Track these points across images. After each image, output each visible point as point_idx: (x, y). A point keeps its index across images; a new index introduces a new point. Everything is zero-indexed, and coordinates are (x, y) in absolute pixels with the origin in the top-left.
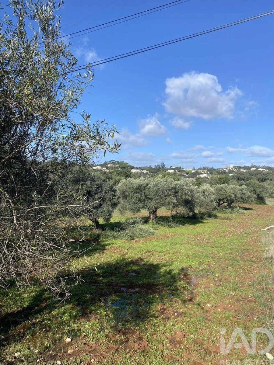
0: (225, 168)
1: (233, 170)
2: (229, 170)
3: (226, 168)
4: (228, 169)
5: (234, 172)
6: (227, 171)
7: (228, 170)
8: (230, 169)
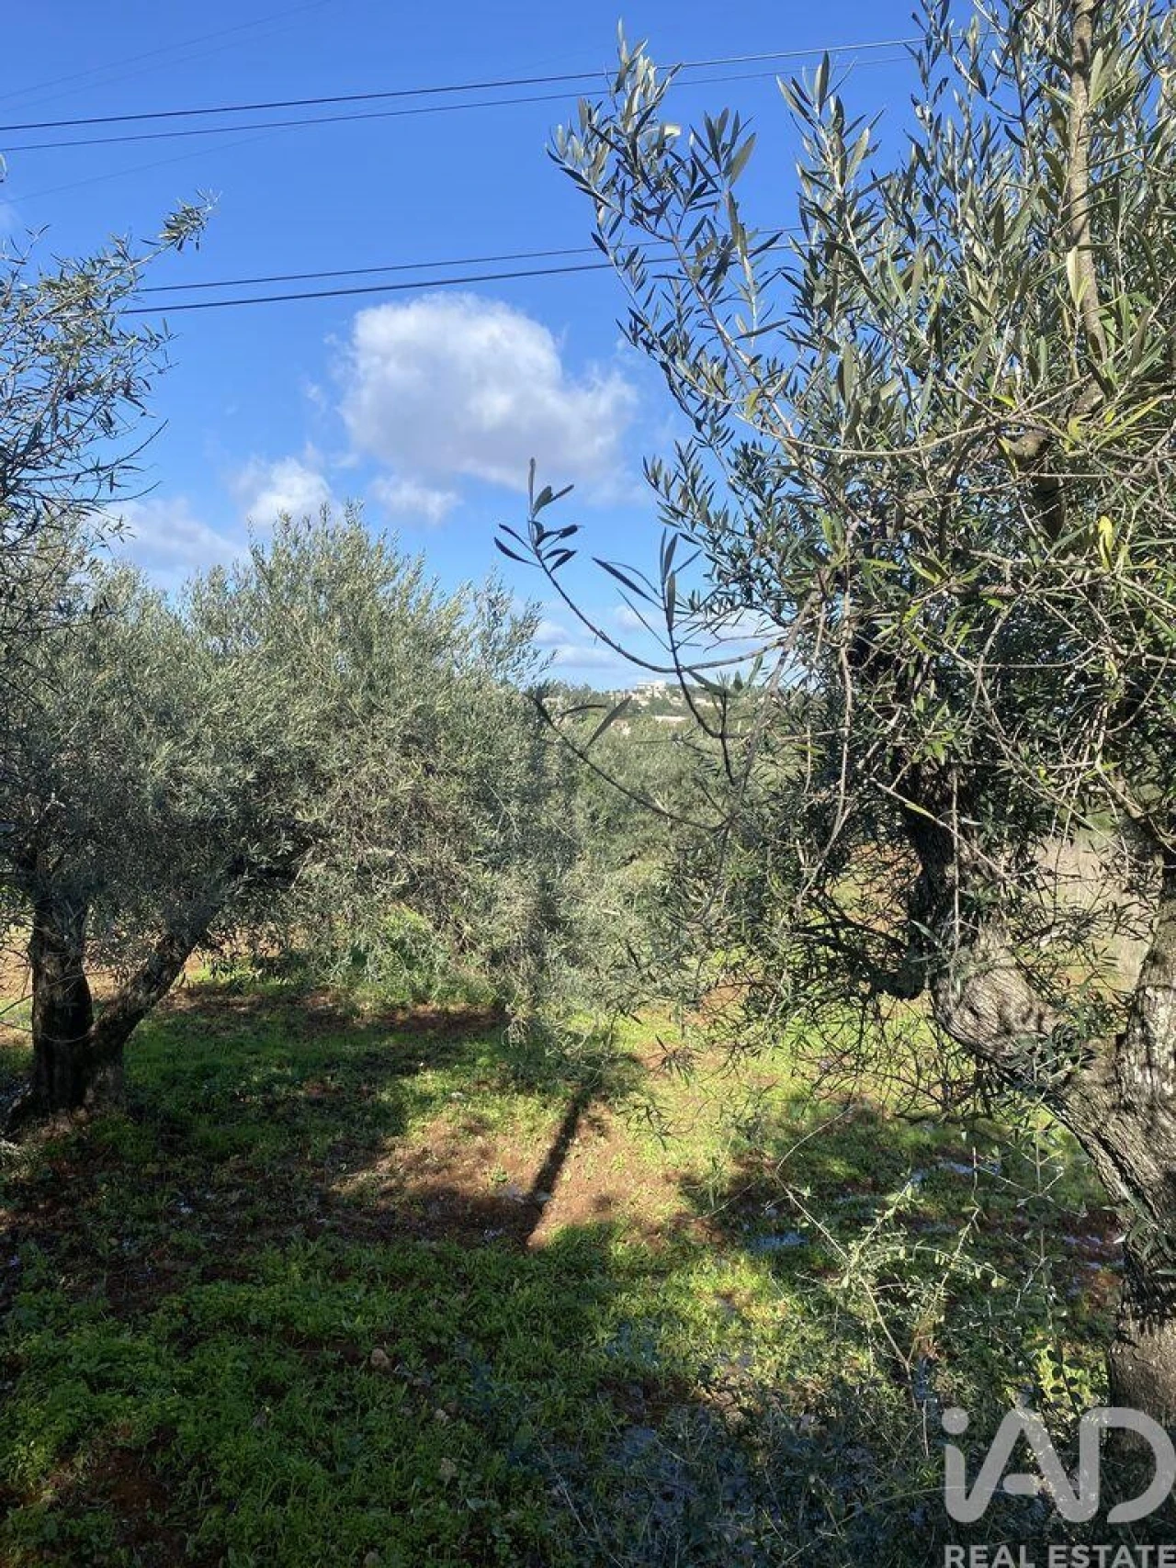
0: (635, 692)
1: (667, 701)
2: (652, 699)
3: (642, 692)
4: (648, 694)
5: (670, 706)
6: (644, 703)
7: (646, 698)
8: (657, 695)
